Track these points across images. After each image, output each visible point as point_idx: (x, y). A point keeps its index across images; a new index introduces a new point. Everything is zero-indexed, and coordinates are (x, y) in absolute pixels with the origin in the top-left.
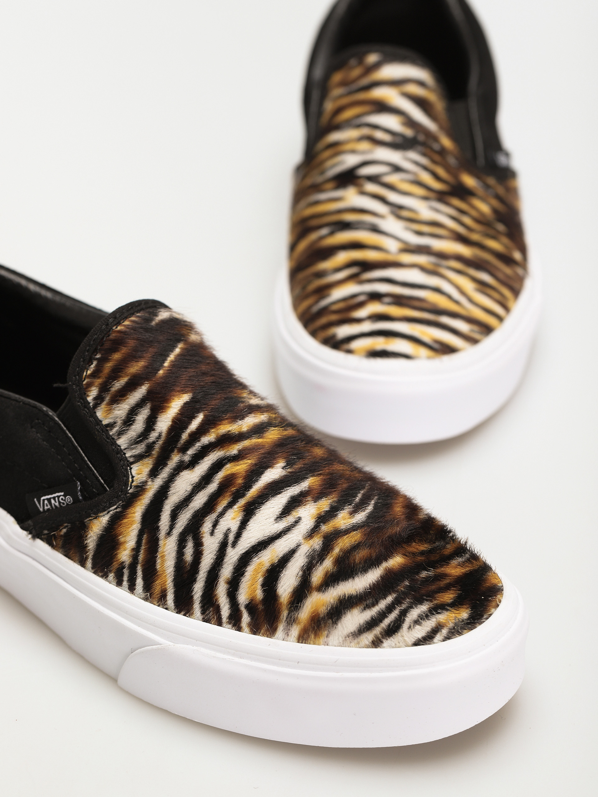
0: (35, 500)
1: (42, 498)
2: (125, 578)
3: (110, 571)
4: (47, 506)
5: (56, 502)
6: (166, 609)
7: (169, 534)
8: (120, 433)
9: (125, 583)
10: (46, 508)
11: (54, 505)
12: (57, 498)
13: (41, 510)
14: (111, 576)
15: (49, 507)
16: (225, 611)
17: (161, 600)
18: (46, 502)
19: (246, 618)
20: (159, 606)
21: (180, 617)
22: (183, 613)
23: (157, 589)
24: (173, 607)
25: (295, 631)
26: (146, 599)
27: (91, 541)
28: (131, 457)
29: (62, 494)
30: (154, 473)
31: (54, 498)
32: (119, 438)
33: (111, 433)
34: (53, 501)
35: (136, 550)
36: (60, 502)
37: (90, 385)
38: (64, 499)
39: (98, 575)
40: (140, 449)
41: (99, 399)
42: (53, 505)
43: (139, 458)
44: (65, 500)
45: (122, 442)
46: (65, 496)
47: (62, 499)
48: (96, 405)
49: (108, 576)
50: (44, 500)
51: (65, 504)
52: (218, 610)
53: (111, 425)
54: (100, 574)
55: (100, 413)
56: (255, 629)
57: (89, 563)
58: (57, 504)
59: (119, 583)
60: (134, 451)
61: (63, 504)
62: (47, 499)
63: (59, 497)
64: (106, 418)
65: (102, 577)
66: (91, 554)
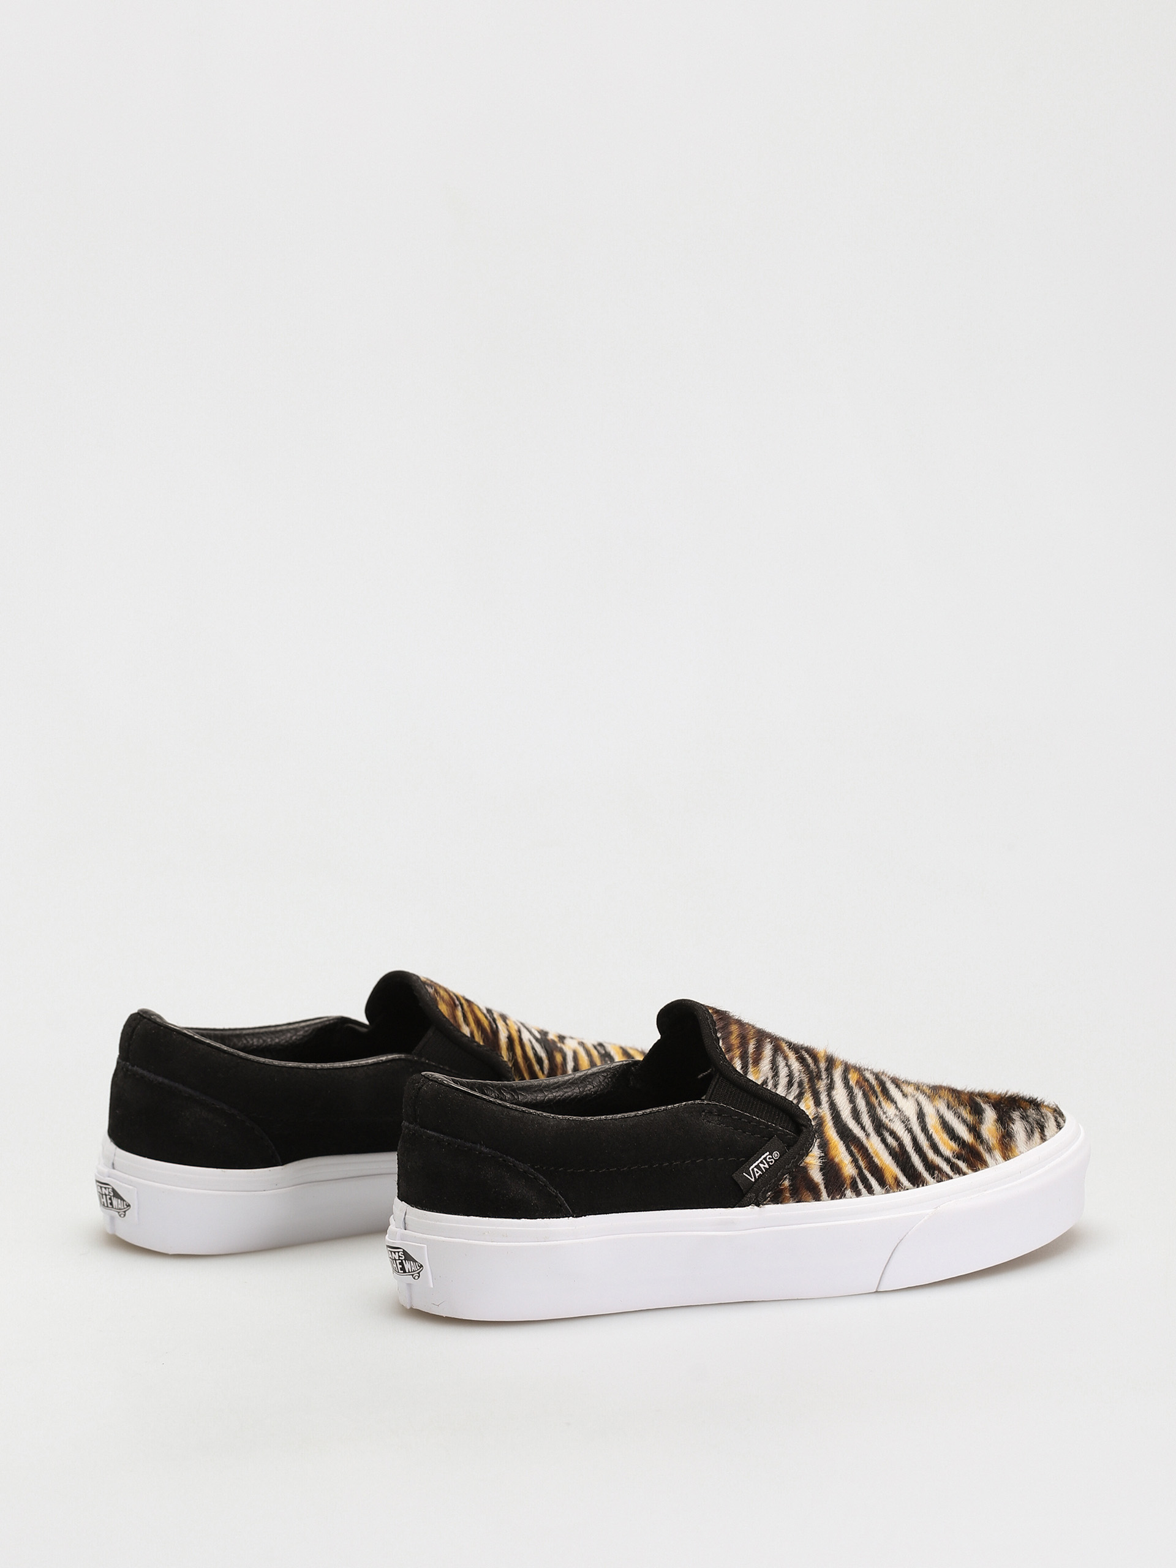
0: (744, 1174)
1: (750, 1169)
2: (861, 1186)
3: (846, 1188)
4: (757, 1172)
5: (765, 1164)
6: (907, 1189)
7: (868, 1135)
8: (776, 1086)
9: (864, 1191)
10: (757, 1175)
11: (764, 1167)
12: (764, 1161)
13: (753, 1180)
14: (848, 1192)
15: (760, 1172)
16: (946, 1168)
17: (898, 1185)
18: (755, 1169)
19: (962, 1165)
20: (900, 1191)
21: (921, 1189)
22: (921, 1185)
23: (890, 1180)
24: (911, 1186)
25: (997, 1154)
26: (888, 1192)
27: (817, 1176)
28: (794, 1098)
29: (768, 1153)
30: (818, 1103)
31: (762, 1162)
32: (777, 1089)
33: (769, 1088)
34: (762, 1165)
35: (855, 1161)
36: (768, 1163)
37: (732, 1059)
38: (771, 1157)
39: (837, 1199)
40: (795, 1090)
41: (745, 1067)
42: (763, 1169)
43: (800, 1096)
44: (773, 1158)
45: (781, 1091)
46: (771, 1154)
47: (769, 1158)
48: (746, 1072)
49: (845, 1195)
50: (753, 1170)
51: (774, 1161)
52: (940, 1170)
53: (765, 1082)
54: (838, 1197)
55: (751, 1077)
56: (974, 1168)
57: (824, 1194)
58: (767, 1166)
59: (858, 1194)
60: (792, 1094)
61: (772, 1162)
62: (755, 1167)
63: (765, 1159)
64: (757, 1078)
65: (841, 1198)
66: (822, 1187)
